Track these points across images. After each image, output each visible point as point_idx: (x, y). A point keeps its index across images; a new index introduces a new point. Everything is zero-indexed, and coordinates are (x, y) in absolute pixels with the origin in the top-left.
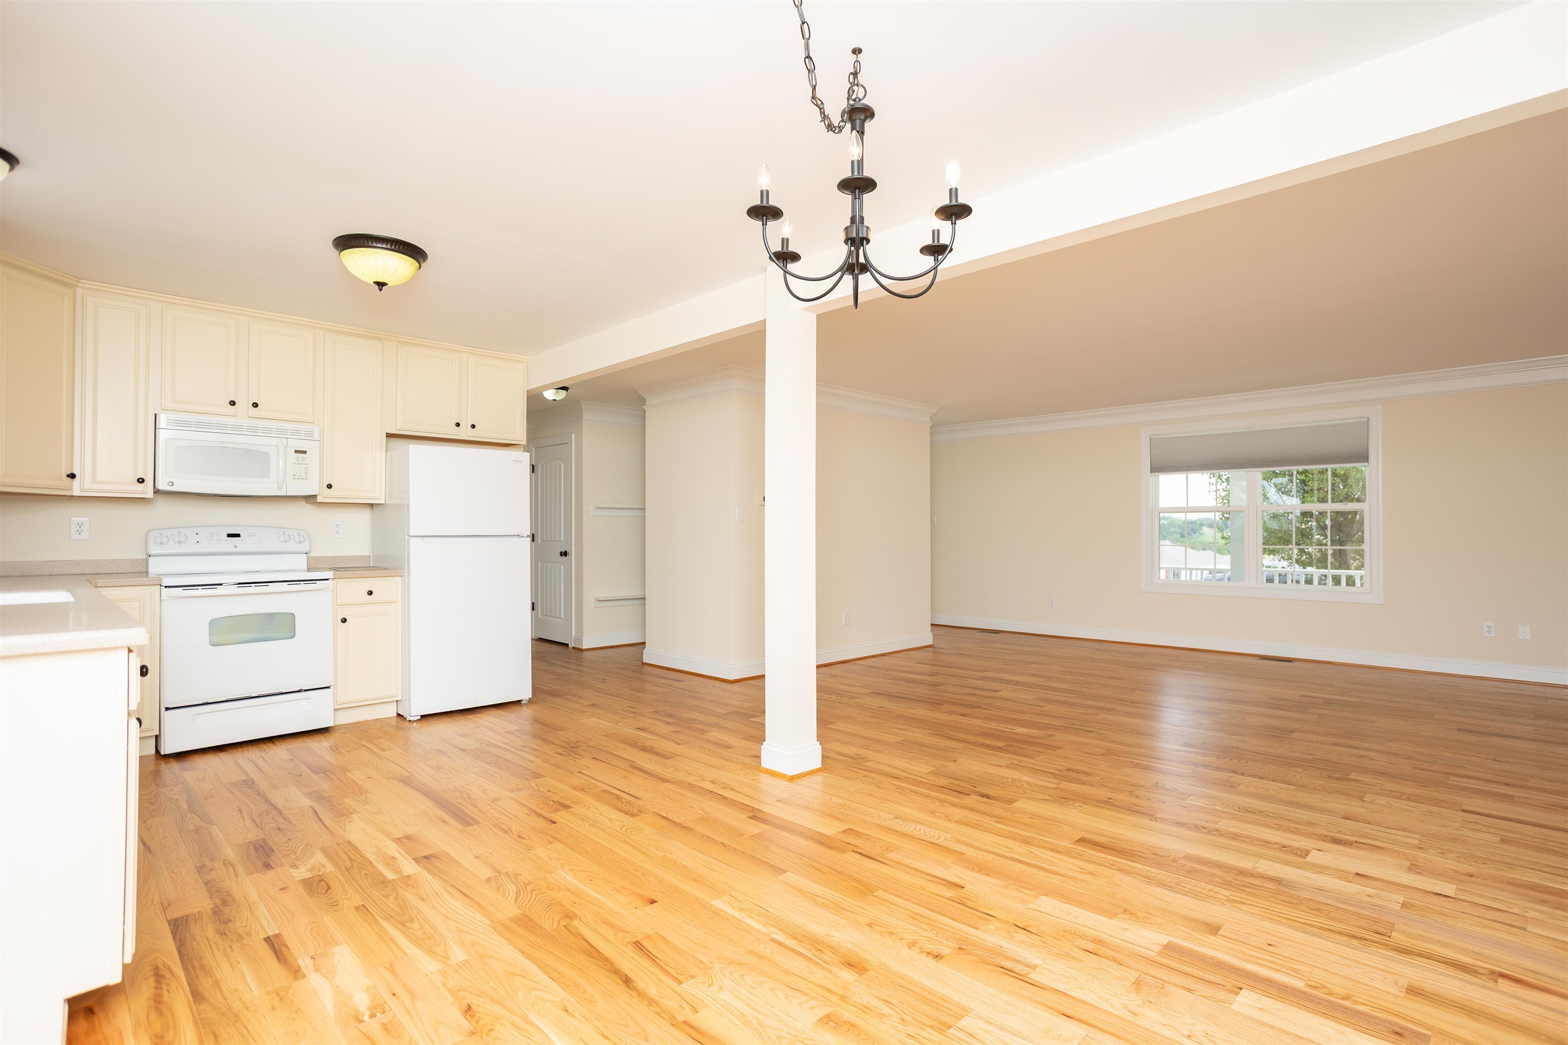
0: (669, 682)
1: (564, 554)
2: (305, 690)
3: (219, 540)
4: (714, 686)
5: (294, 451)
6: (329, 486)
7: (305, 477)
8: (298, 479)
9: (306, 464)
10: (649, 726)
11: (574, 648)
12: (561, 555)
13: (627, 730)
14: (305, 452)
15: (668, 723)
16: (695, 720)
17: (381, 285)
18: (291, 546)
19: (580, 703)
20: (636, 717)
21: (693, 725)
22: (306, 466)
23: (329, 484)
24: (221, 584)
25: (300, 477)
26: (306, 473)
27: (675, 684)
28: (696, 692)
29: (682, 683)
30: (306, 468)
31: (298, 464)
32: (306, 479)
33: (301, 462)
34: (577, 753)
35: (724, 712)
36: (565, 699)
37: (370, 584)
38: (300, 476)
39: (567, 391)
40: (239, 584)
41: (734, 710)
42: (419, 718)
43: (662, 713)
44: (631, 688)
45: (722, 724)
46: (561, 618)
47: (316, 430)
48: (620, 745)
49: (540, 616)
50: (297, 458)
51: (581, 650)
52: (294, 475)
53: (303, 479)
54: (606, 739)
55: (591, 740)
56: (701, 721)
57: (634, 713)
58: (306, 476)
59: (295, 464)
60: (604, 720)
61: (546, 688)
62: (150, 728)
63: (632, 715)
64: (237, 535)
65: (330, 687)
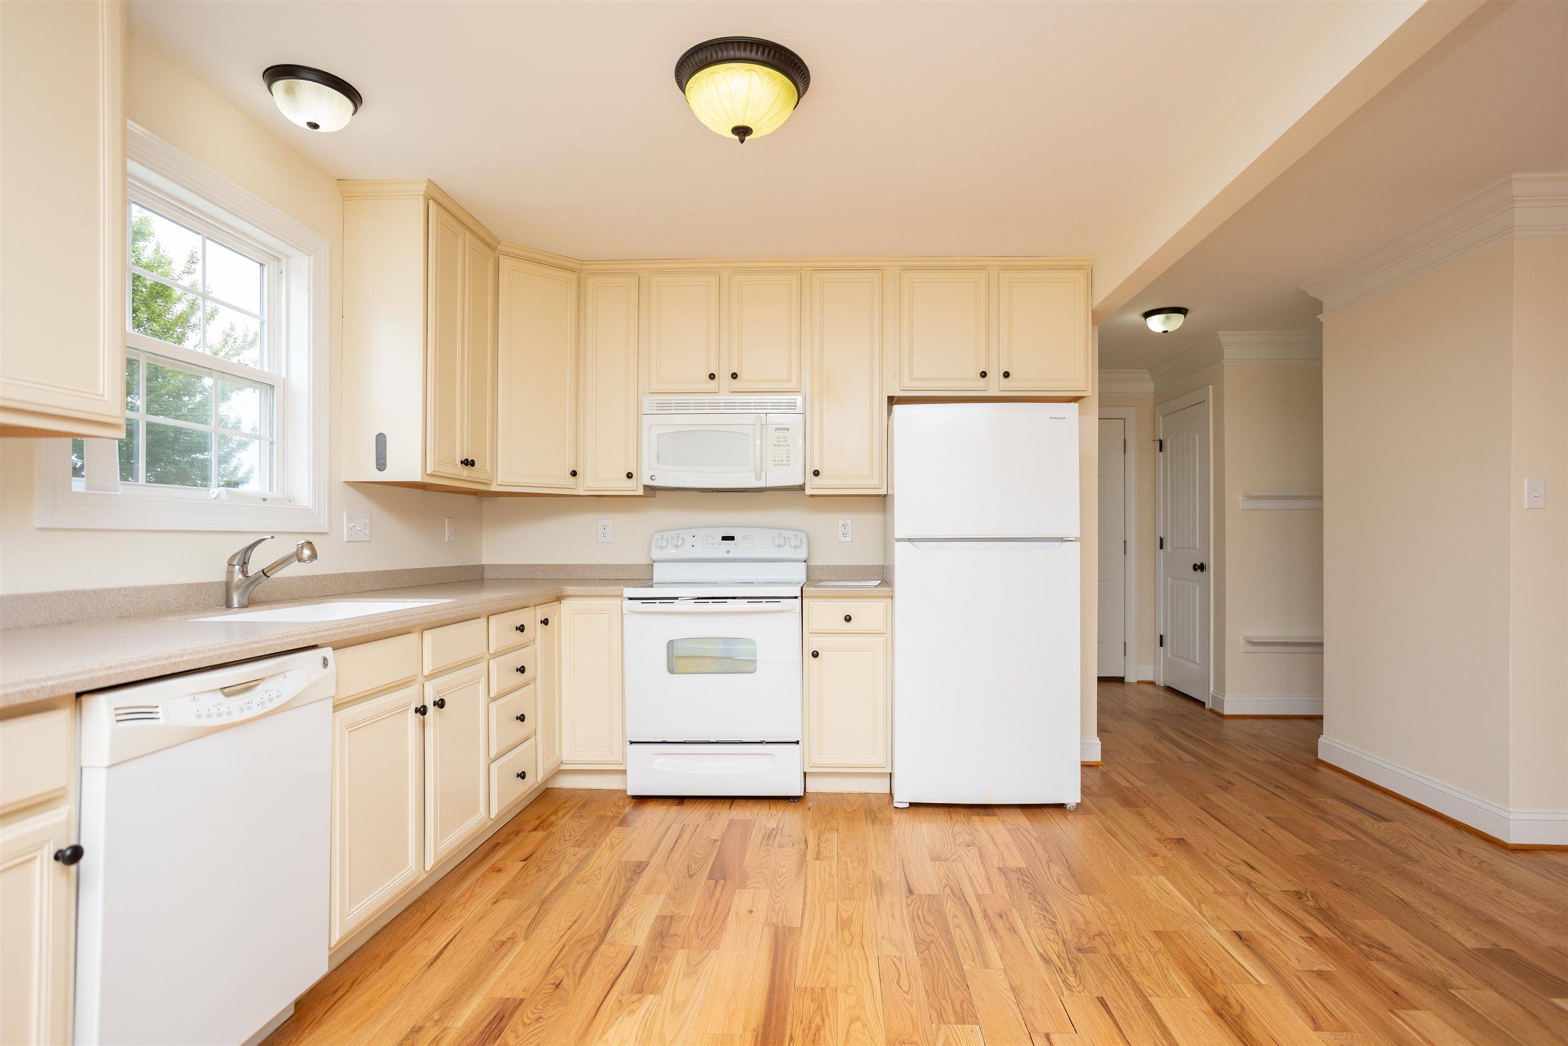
0: (1355, 816)
1: (1200, 567)
2: (766, 743)
3: (713, 544)
4: (1460, 852)
5: (774, 430)
6: (816, 473)
7: (787, 463)
8: (779, 465)
9: (788, 445)
10: (1265, 933)
11: (1211, 710)
12: (1195, 569)
13: (1213, 931)
14: (787, 430)
15: (1312, 938)
16: (1384, 948)
17: (742, 132)
18: (787, 553)
19: (1159, 831)
20: (1249, 901)
21: (1374, 963)
22: (788, 448)
23: (815, 470)
24: (677, 598)
25: (782, 463)
26: (788, 457)
27: (1369, 823)
28: (1411, 859)
29: (1383, 825)
30: (788, 450)
31: (779, 445)
32: (788, 465)
33: (782, 443)
34: (1078, 968)
35: (1471, 943)
36: (1140, 815)
37: (848, 607)
38: (782, 461)
39: (1185, 314)
40: (698, 598)
41: (1504, 944)
42: (908, 805)
43: (1311, 903)
44: (1271, 815)
45: (1457, 988)
46: (1196, 662)
47: (799, 399)
48: (1177, 978)
49: (1169, 655)
50: (777, 438)
51: (1222, 716)
52: (775, 461)
53: (784, 465)
54: (1156, 944)
55: (1124, 939)
56: (1397, 957)
57: (1249, 883)
58: (788, 461)
59: (775, 445)
60: (1180, 889)
61: (1124, 783)
62: (618, 761)
63: (1239, 887)
64: (732, 538)
65: (797, 742)
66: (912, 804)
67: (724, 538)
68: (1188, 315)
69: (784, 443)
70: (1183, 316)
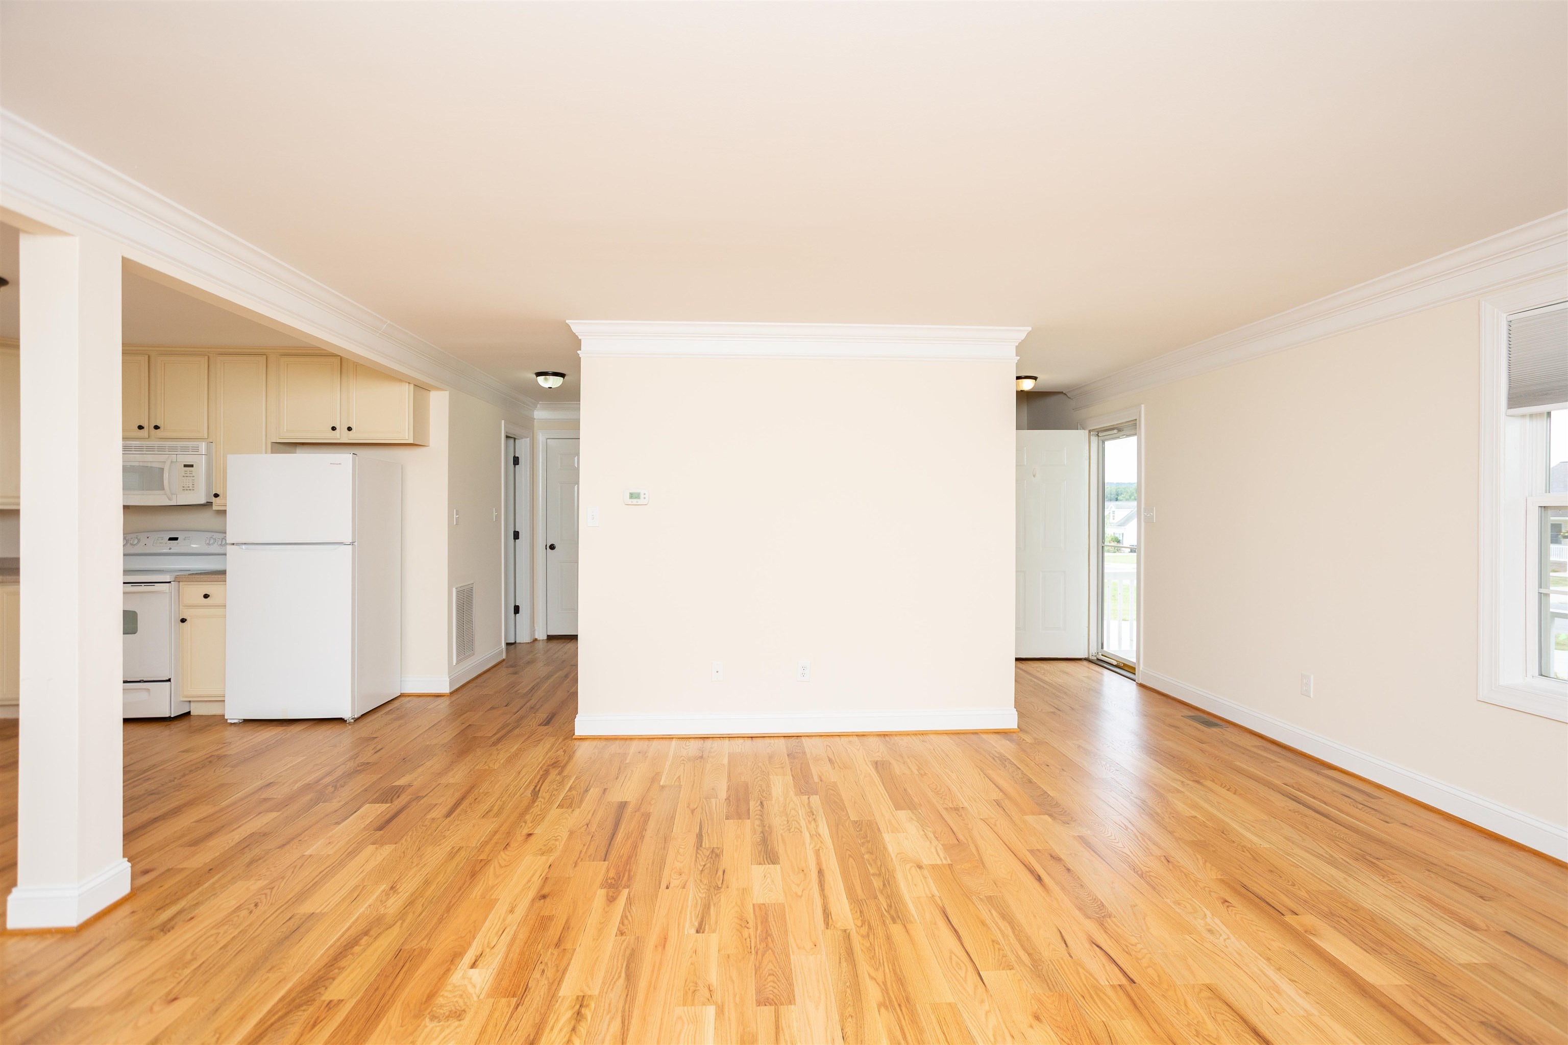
3: (161, 543)
5: (183, 466)
6: (216, 495)
8: (187, 490)
9: (193, 476)
14: (192, 466)
18: (215, 549)
22: (193, 478)
26: (193, 485)
30: (193, 480)
31: (186, 477)
32: (193, 490)
37: (206, 590)
38: (189, 487)
39: (564, 378)
47: (203, 445)
50: (185, 471)
52: (184, 487)
53: (190, 490)
58: (193, 487)
59: (184, 476)
64: (176, 539)
65: (169, 680)
66: (246, 721)
67: (171, 539)
68: (565, 377)
69: (190, 475)
70: (562, 378)
